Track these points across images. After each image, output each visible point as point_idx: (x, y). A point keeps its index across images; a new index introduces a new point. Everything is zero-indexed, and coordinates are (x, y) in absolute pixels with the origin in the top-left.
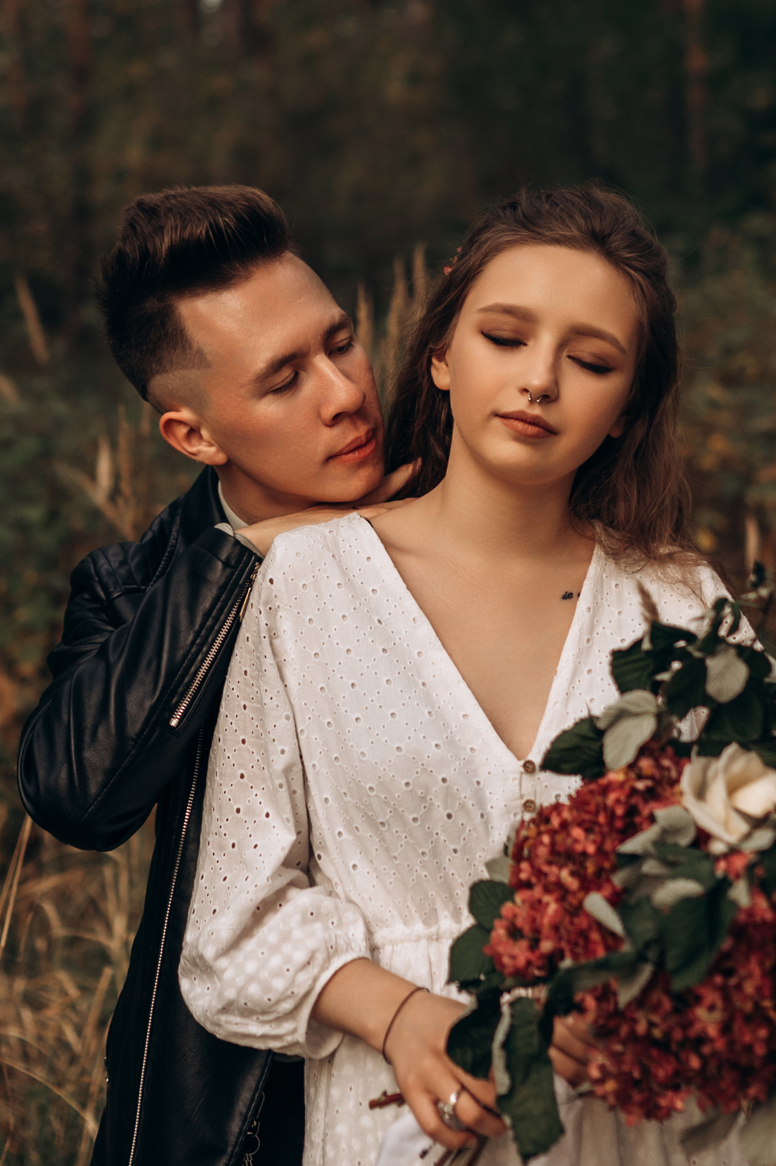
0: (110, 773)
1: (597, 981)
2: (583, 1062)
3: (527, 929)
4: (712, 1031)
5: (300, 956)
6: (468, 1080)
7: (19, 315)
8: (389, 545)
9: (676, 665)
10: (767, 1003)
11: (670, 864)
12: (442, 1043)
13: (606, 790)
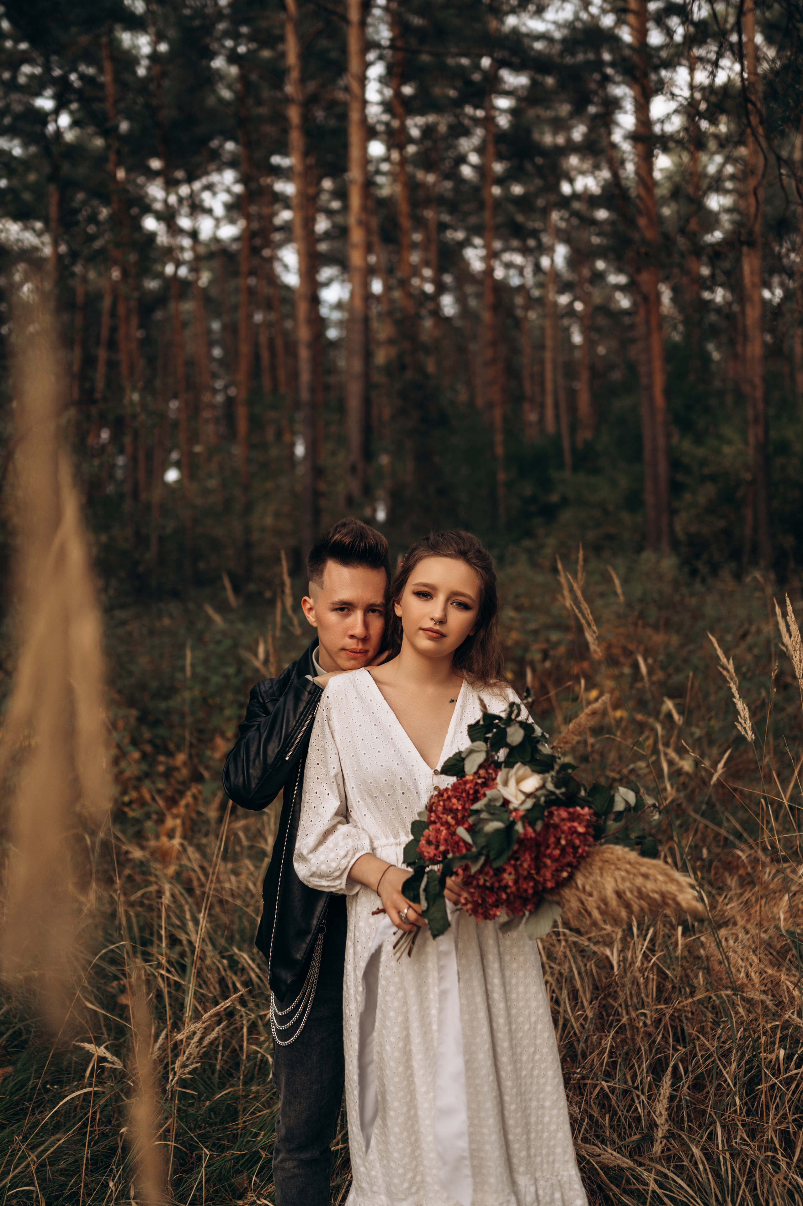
0: (260, 779)
1: (463, 863)
2: (459, 895)
3: (434, 841)
4: (511, 883)
5: (342, 853)
6: (412, 904)
7: (224, 588)
8: (377, 681)
9: (495, 730)
10: (533, 872)
11: (492, 814)
12: (400, 888)
13: (466, 783)
